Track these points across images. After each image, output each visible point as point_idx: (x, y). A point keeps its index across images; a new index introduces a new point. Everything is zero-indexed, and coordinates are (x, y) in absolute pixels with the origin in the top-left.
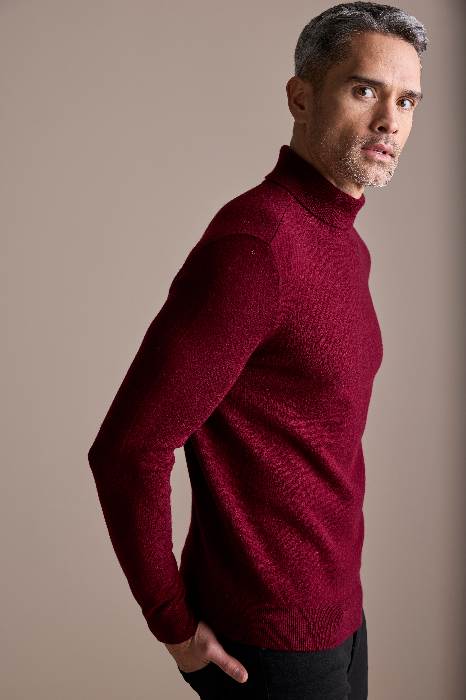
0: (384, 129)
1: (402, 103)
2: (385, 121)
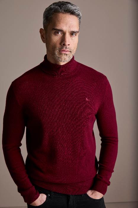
0: (64, 45)
1: (72, 34)
2: (64, 42)
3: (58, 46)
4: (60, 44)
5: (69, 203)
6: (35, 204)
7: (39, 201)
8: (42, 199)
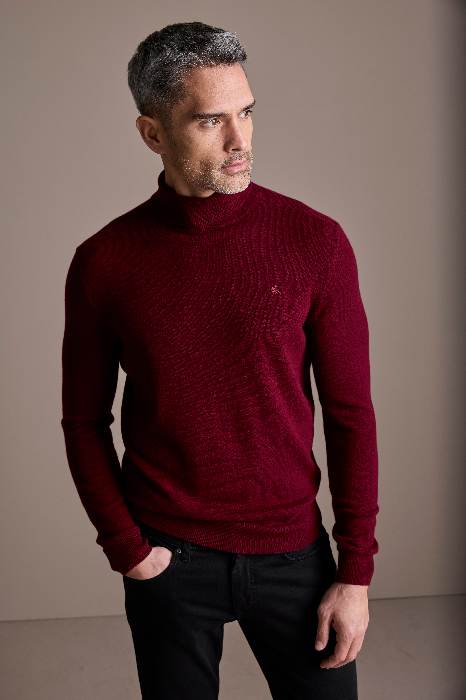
3: (220, 157)
4: (226, 148)
5: (235, 571)
6: (139, 574)
7: (150, 565)
8: (157, 561)
